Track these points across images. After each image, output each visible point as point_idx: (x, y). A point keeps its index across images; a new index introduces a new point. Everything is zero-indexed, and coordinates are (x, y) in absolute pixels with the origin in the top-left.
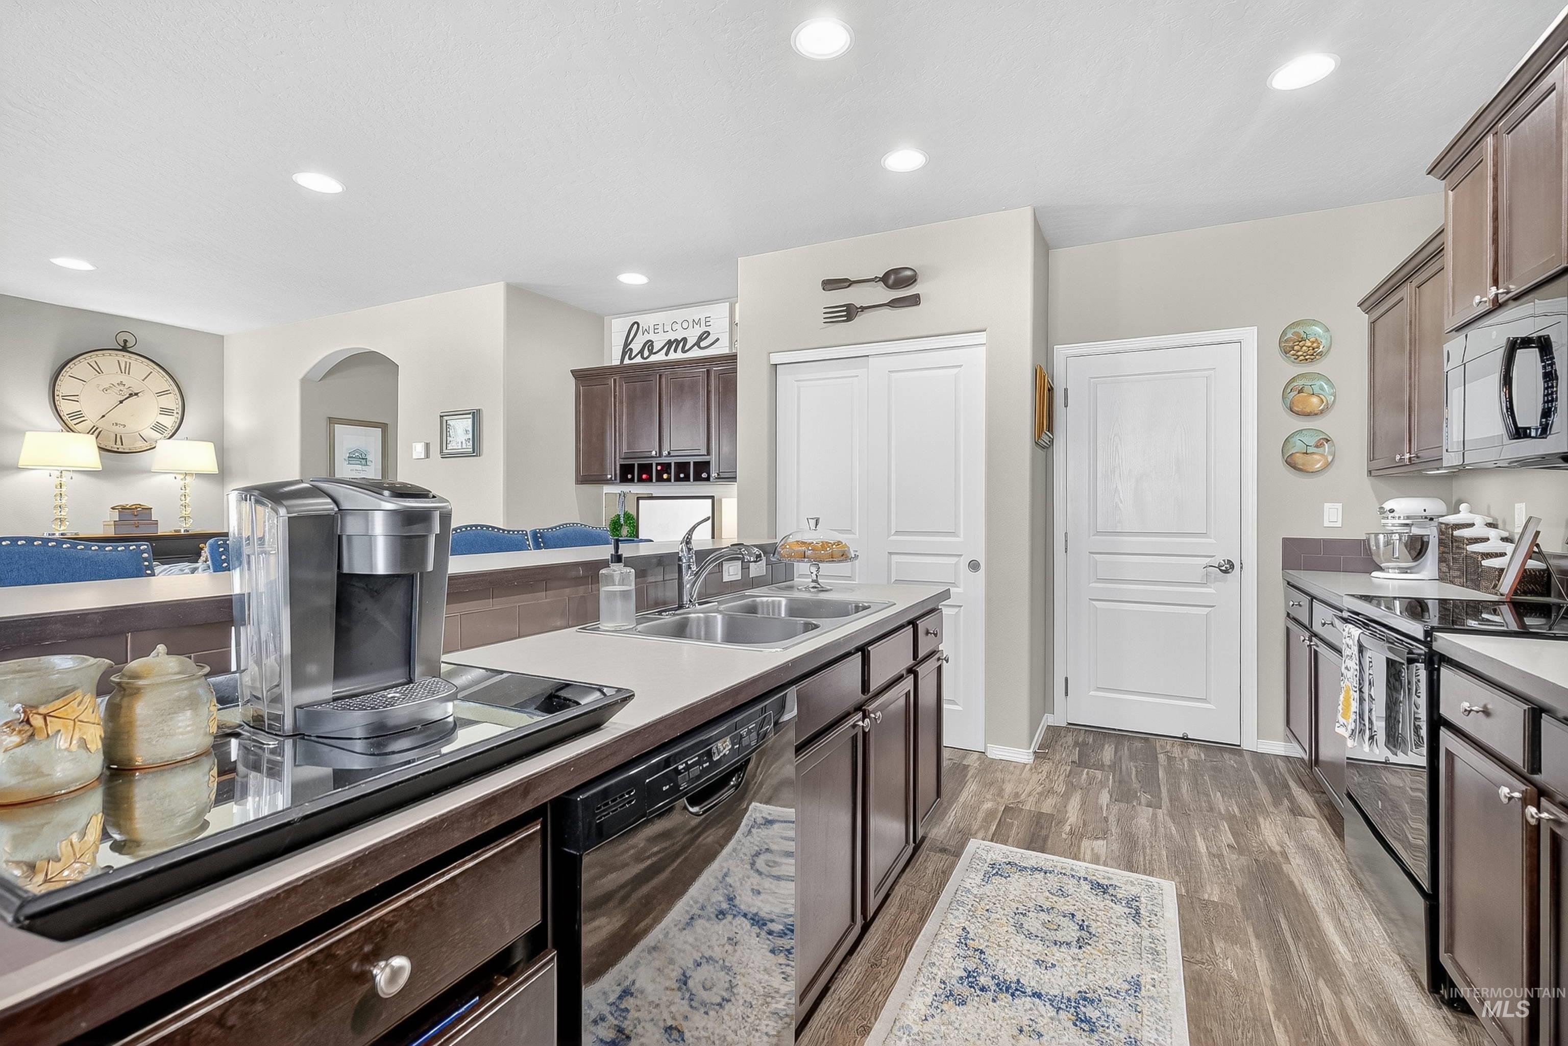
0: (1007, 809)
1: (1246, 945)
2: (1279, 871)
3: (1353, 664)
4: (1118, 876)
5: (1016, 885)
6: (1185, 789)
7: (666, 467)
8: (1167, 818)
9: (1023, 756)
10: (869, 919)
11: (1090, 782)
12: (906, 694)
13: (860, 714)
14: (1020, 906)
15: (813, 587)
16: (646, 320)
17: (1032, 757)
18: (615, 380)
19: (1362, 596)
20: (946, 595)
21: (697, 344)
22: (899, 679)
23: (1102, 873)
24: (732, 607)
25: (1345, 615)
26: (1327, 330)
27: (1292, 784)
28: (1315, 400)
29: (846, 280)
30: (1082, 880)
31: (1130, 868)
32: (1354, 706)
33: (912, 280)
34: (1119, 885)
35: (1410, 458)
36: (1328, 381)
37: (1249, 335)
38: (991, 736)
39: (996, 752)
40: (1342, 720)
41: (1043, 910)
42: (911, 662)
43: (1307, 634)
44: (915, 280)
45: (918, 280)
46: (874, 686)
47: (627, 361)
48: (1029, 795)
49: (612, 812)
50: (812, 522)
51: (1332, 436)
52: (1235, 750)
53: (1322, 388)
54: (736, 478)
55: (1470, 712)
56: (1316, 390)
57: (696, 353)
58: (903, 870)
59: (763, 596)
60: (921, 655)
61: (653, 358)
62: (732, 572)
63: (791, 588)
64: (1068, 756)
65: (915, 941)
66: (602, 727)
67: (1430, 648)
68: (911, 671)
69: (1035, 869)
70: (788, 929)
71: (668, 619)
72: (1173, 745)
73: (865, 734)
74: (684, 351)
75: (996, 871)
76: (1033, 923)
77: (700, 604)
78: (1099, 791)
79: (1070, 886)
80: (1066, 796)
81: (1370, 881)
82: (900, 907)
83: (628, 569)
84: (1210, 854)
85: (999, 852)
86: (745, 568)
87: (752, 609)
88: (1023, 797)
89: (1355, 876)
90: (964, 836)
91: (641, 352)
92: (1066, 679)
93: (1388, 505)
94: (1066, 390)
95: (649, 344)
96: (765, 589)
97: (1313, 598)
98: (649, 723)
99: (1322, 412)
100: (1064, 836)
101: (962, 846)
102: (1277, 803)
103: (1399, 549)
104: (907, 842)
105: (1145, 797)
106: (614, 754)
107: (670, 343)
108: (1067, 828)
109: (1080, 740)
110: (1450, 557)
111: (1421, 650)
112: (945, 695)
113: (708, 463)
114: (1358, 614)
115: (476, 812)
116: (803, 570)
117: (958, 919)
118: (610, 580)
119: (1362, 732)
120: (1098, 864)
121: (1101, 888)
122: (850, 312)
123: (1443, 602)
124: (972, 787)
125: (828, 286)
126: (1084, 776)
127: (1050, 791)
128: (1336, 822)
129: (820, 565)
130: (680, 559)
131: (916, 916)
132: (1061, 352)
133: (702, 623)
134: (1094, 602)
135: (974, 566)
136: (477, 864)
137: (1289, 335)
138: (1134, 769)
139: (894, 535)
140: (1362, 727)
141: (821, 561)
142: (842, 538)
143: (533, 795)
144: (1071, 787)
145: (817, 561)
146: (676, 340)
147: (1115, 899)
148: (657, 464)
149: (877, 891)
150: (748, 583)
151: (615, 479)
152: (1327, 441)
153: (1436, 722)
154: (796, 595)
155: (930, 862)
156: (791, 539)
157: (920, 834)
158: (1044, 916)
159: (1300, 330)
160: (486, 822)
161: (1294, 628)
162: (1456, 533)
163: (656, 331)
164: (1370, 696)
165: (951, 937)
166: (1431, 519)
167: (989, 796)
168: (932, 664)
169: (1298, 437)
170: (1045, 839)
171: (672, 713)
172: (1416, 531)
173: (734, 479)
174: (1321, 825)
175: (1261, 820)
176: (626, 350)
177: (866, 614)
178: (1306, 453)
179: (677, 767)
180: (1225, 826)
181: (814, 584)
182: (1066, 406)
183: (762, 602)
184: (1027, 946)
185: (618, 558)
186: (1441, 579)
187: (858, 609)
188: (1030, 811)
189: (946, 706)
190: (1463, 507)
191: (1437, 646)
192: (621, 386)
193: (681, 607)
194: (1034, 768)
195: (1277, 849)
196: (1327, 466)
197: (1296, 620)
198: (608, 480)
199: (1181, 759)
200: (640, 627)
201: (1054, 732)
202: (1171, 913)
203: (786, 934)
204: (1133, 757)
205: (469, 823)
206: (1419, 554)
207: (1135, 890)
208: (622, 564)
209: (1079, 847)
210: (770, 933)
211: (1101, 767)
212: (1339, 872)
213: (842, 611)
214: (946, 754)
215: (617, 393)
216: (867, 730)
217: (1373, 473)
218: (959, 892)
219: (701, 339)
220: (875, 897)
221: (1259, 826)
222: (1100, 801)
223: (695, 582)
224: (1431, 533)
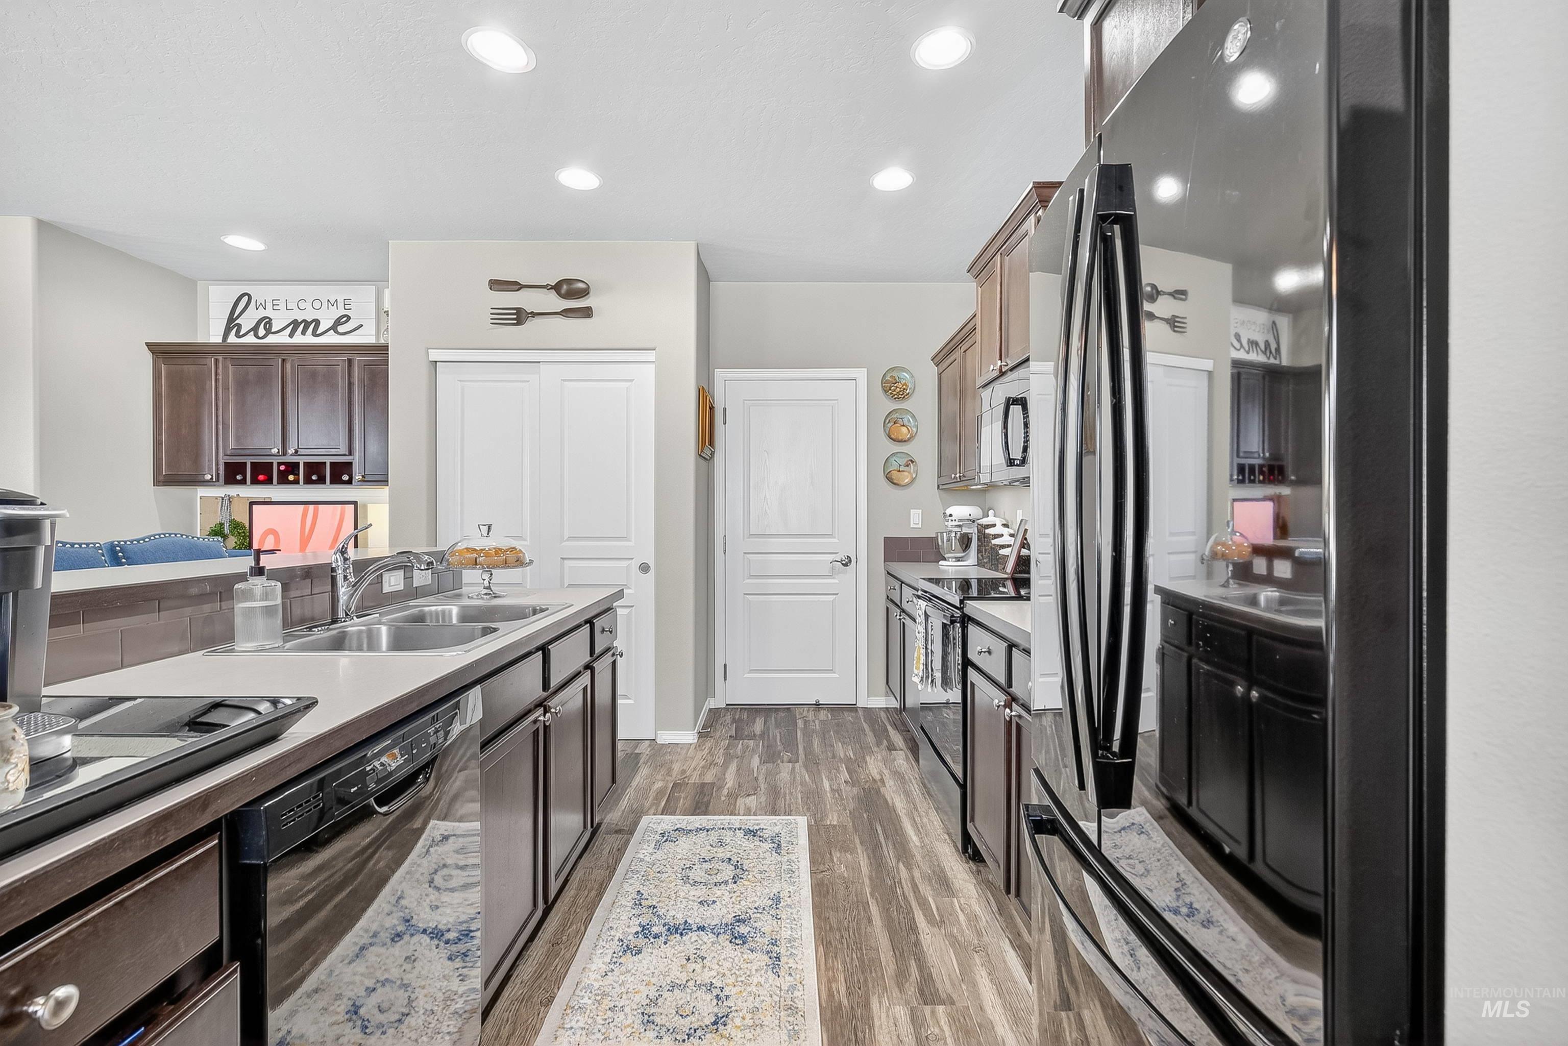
0: (675, 785)
1: (853, 851)
2: (878, 792)
3: (921, 629)
4: (765, 821)
5: (684, 845)
6: (816, 743)
7: (292, 468)
8: (803, 770)
9: (689, 737)
10: (550, 902)
11: (745, 749)
12: (584, 689)
13: (541, 710)
14: (684, 862)
15: (486, 594)
16: (258, 293)
17: (696, 736)
18: (216, 361)
19: (929, 579)
20: (620, 594)
21: (334, 328)
22: (577, 675)
23: (752, 821)
24: (396, 618)
25: (920, 593)
26: (912, 377)
27: (889, 727)
28: (904, 429)
29: (516, 283)
30: (737, 831)
31: (774, 812)
32: (923, 658)
33: (584, 293)
34: (765, 827)
35: (960, 476)
36: (913, 417)
37: (861, 374)
38: (661, 723)
39: (666, 737)
40: (916, 671)
41: (706, 861)
42: (588, 658)
43: (899, 611)
44: (588, 293)
45: (591, 294)
46: (554, 682)
47: (232, 339)
48: (695, 769)
49: (298, 817)
50: (484, 529)
51: (916, 459)
52: (852, 708)
53: (909, 421)
54: (387, 481)
55: (981, 652)
56: (906, 422)
57: (331, 339)
58: (580, 856)
59: (432, 606)
60: (598, 650)
61: (271, 339)
62: (393, 582)
63: (459, 596)
64: (727, 732)
65: (593, 914)
66: (279, 738)
67: (963, 612)
68: (589, 667)
69: (698, 830)
70: (463, 935)
71: (320, 634)
72: (808, 711)
73: (546, 728)
74: (314, 334)
75: (666, 837)
76: (698, 874)
77: (358, 617)
78: (752, 757)
79: (728, 836)
80: (725, 766)
81: (934, 788)
82: (579, 889)
83: (273, 583)
84: (832, 790)
85: (668, 822)
86: (408, 578)
87: (420, 618)
88: (688, 773)
89: (925, 786)
90: (637, 815)
91: (255, 329)
92: (725, 666)
93: (948, 512)
94: (725, 409)
95: (267, 322)
96: (431, 599)
97: (902, 582)
98: (333, 729)
99: (909, 439)
100: (723, 798)
101: (636, 824)
102: (878, 744)
103: (955, 544)
104: (585, 827)
105: (786, 756)
106: (299, 760)
107: (295, 324)
108: (725, 792)
109: (737, 717)
110: (984, 549)
111: (958, 614)
112: (620, 691)
113: (349, 465)
114: (926, 592)
115: (150, 829)
116: (472, 578)
117: (632, 887)
118: (248, 595)
119: (927, 677)
120: (750, 815)
121: (752, 833)
122: (520, 316)
123: (979, 580)
124: (644, 771)
125: (495, 286)
126: (740, 746)
127: (712, 764)
128: (914, 749)
129: (493, 571)
130: (333, 570)
131: (593, 893)
132: (720, 374)
133: (365, 635)
134: (748, 596)
135: (644, 568)
136: (147, 885)
137: (888, 378)
138: (778, 735)
139: (567, 540)
140: (928, 675)
141: (494, 568)
142: (517, 544)
143: (213, 808)
144: (728, 757)
145: (489, 568)
146: (304, 321)
147: (762, 839)
148: (279, 464)
149: (557, 876)
150: (411, 593)
151: (218, 480)
152: (912, 462)
153: (967, 663)
154: (466, 602)
155: (606, 844)
156: (461, 546)
157: (597, 820)
158: (706, 866)
159: (895, 374)
160: (161, 838)
161: (892, 607)
162: (987, 531)
163: (275, 307)
164: (932, 651)
165: (627, 902)
166: (974, 521)
167: (659, 777)
168: (607, 659)
169: (895, 458)
170: (707, 805)
171: (359, 717)
172: (965, 530)
173: (384, 481)
174: (906, 755)
175: (868, 758)
176: (232, 323)
177: (543, 616)
178: (899, 471)
179: (365, 768)
180: (843, 768)
181: (486, 591)
182: (725, 423)
183: (431, 612)
184: (692, 893)
185: (259, 571)
186: (978, 565)
187: (535, 612)
188: (694, 783)
189: (620, 702)
190: (991, 512)
191: (967, 610)
192: (225, 368)
193: (334, 621)
194: (699, 746)
195: (878, 777)
196: (913, 480)
197: (892, 601)
198: (208, 481)
199: (814, 721)
200: (288, 645)
201: (715, 713)
202: (803, 840)
203: (460, 940)
204: (778, 726)
205: (143, 841)
206: (966, 547)
207: (777, 829)
208: (264, 578)
209: (735, 806)
210: (447, 942)
211: (753, 737)
212: (916, 786)
213: (518, 614)
214: (620, 746)
215: (220, 377)
216: (547, 724)
217: (941, 487)
218: (633, 863)
219: (338, 322)
220: (556, 880)
221: (866, 763)
222: (752, 766)
223: (352, 595)
224: (973, 531)
